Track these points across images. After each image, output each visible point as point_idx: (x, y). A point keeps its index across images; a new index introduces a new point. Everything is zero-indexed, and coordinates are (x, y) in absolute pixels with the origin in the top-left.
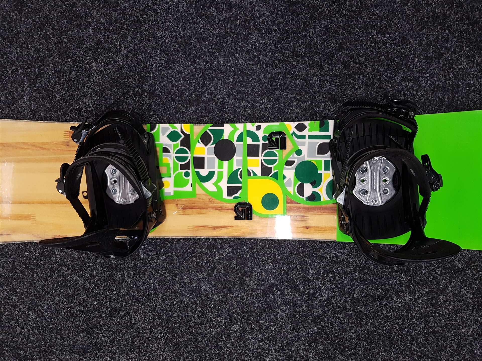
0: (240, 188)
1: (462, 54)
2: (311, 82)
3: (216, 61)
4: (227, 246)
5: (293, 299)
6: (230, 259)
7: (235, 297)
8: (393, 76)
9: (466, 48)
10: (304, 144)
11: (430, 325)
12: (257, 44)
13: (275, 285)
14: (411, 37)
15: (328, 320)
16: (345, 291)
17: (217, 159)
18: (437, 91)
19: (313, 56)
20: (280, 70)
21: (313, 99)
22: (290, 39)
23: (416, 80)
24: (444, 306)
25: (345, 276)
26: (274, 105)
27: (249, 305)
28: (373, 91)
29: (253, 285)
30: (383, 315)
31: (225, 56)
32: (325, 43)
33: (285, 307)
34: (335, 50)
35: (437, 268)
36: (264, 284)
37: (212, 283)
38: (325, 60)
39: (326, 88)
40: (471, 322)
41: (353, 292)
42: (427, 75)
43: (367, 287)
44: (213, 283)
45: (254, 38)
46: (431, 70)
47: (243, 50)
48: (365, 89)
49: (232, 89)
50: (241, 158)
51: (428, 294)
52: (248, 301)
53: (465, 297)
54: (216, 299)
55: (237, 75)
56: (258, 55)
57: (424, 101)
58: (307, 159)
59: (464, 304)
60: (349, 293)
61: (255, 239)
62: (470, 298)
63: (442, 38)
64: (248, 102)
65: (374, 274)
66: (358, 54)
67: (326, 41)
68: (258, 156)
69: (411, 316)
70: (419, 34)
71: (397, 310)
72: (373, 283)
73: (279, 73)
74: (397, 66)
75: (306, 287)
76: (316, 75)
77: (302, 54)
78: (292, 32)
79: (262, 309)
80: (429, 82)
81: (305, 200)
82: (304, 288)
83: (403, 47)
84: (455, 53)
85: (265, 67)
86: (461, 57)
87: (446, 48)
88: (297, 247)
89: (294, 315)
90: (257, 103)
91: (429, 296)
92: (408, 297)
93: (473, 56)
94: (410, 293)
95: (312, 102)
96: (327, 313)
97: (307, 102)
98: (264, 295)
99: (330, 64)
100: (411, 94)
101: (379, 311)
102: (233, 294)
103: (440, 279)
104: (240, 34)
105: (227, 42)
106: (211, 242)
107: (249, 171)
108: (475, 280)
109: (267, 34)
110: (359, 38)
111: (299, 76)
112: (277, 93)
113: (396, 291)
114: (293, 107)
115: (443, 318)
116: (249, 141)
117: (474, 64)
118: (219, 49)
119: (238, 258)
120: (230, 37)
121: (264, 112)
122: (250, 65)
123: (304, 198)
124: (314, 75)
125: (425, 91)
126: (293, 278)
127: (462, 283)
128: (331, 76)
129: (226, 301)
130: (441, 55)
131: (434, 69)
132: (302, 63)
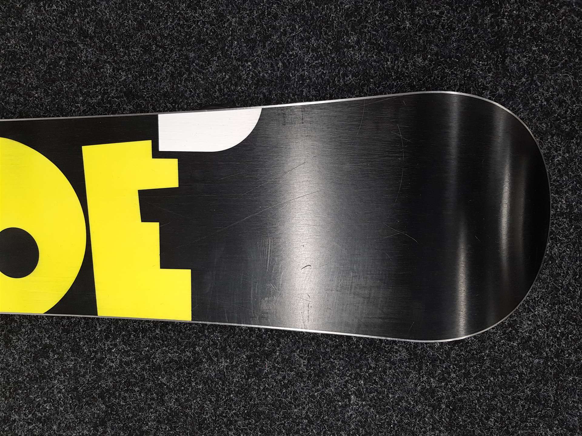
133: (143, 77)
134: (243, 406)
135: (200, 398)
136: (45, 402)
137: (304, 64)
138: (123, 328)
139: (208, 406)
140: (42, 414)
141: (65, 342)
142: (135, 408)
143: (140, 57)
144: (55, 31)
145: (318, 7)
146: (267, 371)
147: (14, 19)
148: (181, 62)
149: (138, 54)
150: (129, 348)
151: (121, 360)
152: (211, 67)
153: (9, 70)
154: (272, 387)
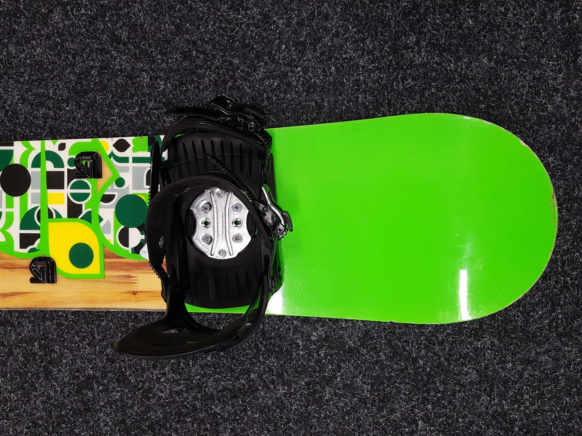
0: (38, 236)
1: (347, 38)
2: (138, 79)
3: (5, 51)
4: (25, 322)
5: (121, 397)
6: (31, 341)
7: (40, 395)
8: (251, 71)
9: (353, 28)
10: (126, 170)
11: (313, 431)
12: (61, 25)
13: (94, 377)
14: (276, 13)
15: (171, 426)
16: (193, 383)
17: (4, 194)
18: (313, 92)
19: (140, 43)
20: (94, 62)
21: (142, 104)
22: (107, 19)
23: (284, 77)
24: (331, 403)
25: (193, 361)
26: (87, 113)
27: (60, 407)
28: (225, 93)
29: (63, 379)
30: (248, 418)
31: (18, 44)
32: (157, 24)
33: (109, 408)
34: (171, 33)
35: (321, 347)
36: (78, 376)
37: (7, 375)
38: (156, 49)
39: (160, 88)
40: (370, 425)
41: (205, 385)
42: (299, 69)
43: (225, 377)
44: (9, 375)
45: (56, 16)
46: (304, 61)
47: (42, 35)
48: (213, 90)
49: (27, 91)
50: (39, 191)
51: (309, 385)
52: (57, 400)
53: (361, 390)
54: (14, 398)
55: (34, 71)
56: (62, 42)
57: (296, 107)
58: (131, 192)
59: (360, 400)
60: (199, 386)
61: (64, 312)
62: (367, 391)
63: (319, 14)
64: (50, 109)
65: (234, 358)
66: (203, 40)
67: (157, 20)
68: (63, 188)
69: (287, 418)
70: (286, 9)
71: (266, 410)
72: (232, 371)
73: (92, 67)
74: (257, 57)
75: (138, 379)
76: (145, 71)
77: (124, 40)
78: (110, 8)
79: (76, 413)
80: (302, 79)
81: (130, 252)
82: (136, 380)
83: (265, 29)
84: (337, 36)
85: (71, 58)
86: (346, 43)
87: (325, 29)
88: (126, 321)
89: (123, 421)
90: (61, 111)
91: (311, 389)
92: (281, 391)
93: (363, 40)
94: (284, 384)
95: (140, 109)
96: (169, 415)
97: (134, 108)
98: (79, 392)
99: (165, 54)
100: (278, 97)
101: (241, 412)
102: (37, 391)
103: (324, 364)
104: (37, 12)
105: (20, 23)
106: (4, 315)
107: (50, 211)
108: (373, 364)
109: (74, 12)
110: (203, 16)
111: (120, 70)
112: (90, 95)
113: (265, 381)
114: (113, 116)
115: (331, 421)
116: (50, 166)
117: (364, 51)
118: (8, 34)
119: (42, 339)
120: (24, 15)
121: (72, 123)
122: (51, 55)
123: (129, 249)
124: (142, 70)
125: (296, 92)
126: (120, 366)
127: (356, 368)
128: (166, 72)
129: (28, 401)
130: (318, 40)
131: (307, 60)
132: (125, 53)
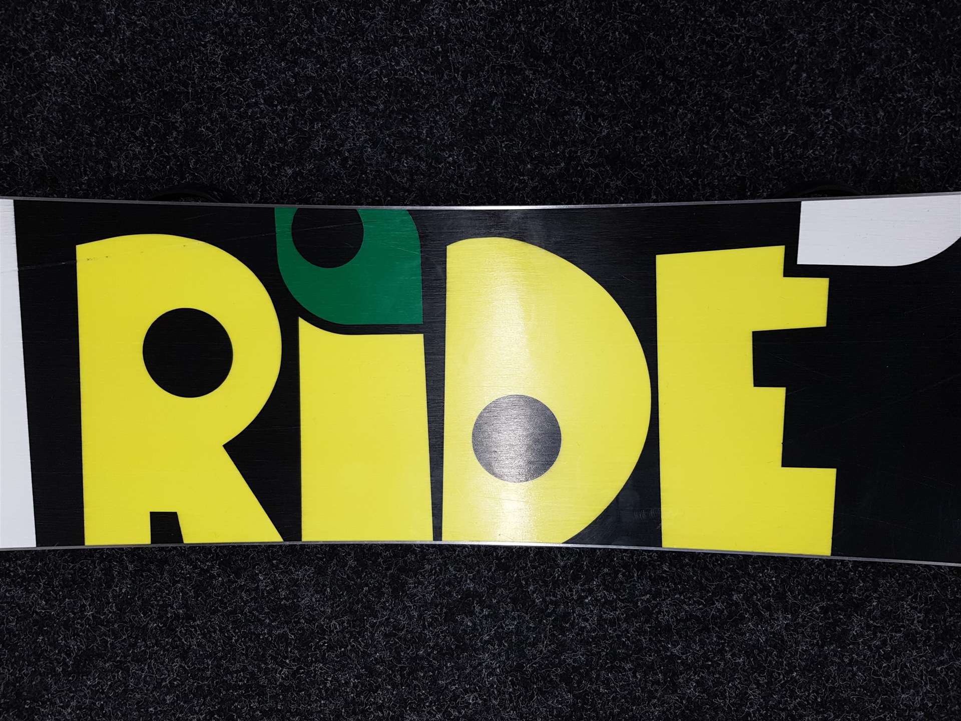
133: (640, 131)
134: (813, 692)
135: (740, 679)
136: (466, 691)
137: (921, 115)
138: (605, 561)
139: (754, 693)
140: (460, 713)
141: (500, 586)
142: (625, 697)
143: (634, 96)
144: (483, 45)
145: (945, 19)
146: (856, 632)
147: (407, 23)
148: (708, 105)
149: (631, 90)
150: (615, 597)
151: (600, 617)
152: (762, 116)
153: (398, 113)
154: (864, 659)
